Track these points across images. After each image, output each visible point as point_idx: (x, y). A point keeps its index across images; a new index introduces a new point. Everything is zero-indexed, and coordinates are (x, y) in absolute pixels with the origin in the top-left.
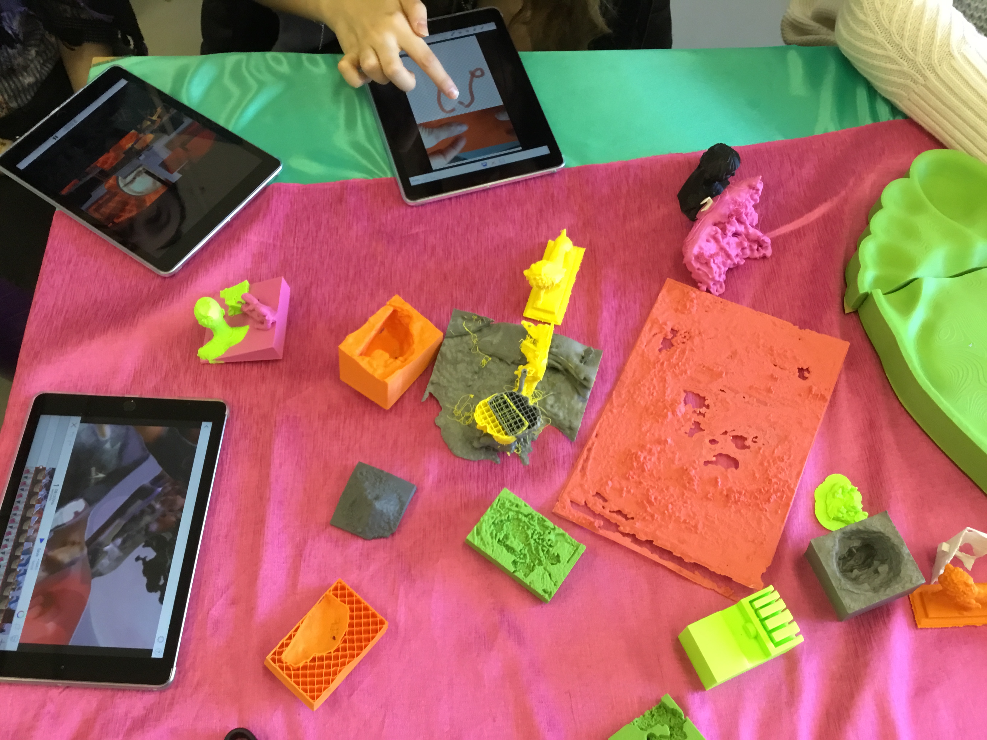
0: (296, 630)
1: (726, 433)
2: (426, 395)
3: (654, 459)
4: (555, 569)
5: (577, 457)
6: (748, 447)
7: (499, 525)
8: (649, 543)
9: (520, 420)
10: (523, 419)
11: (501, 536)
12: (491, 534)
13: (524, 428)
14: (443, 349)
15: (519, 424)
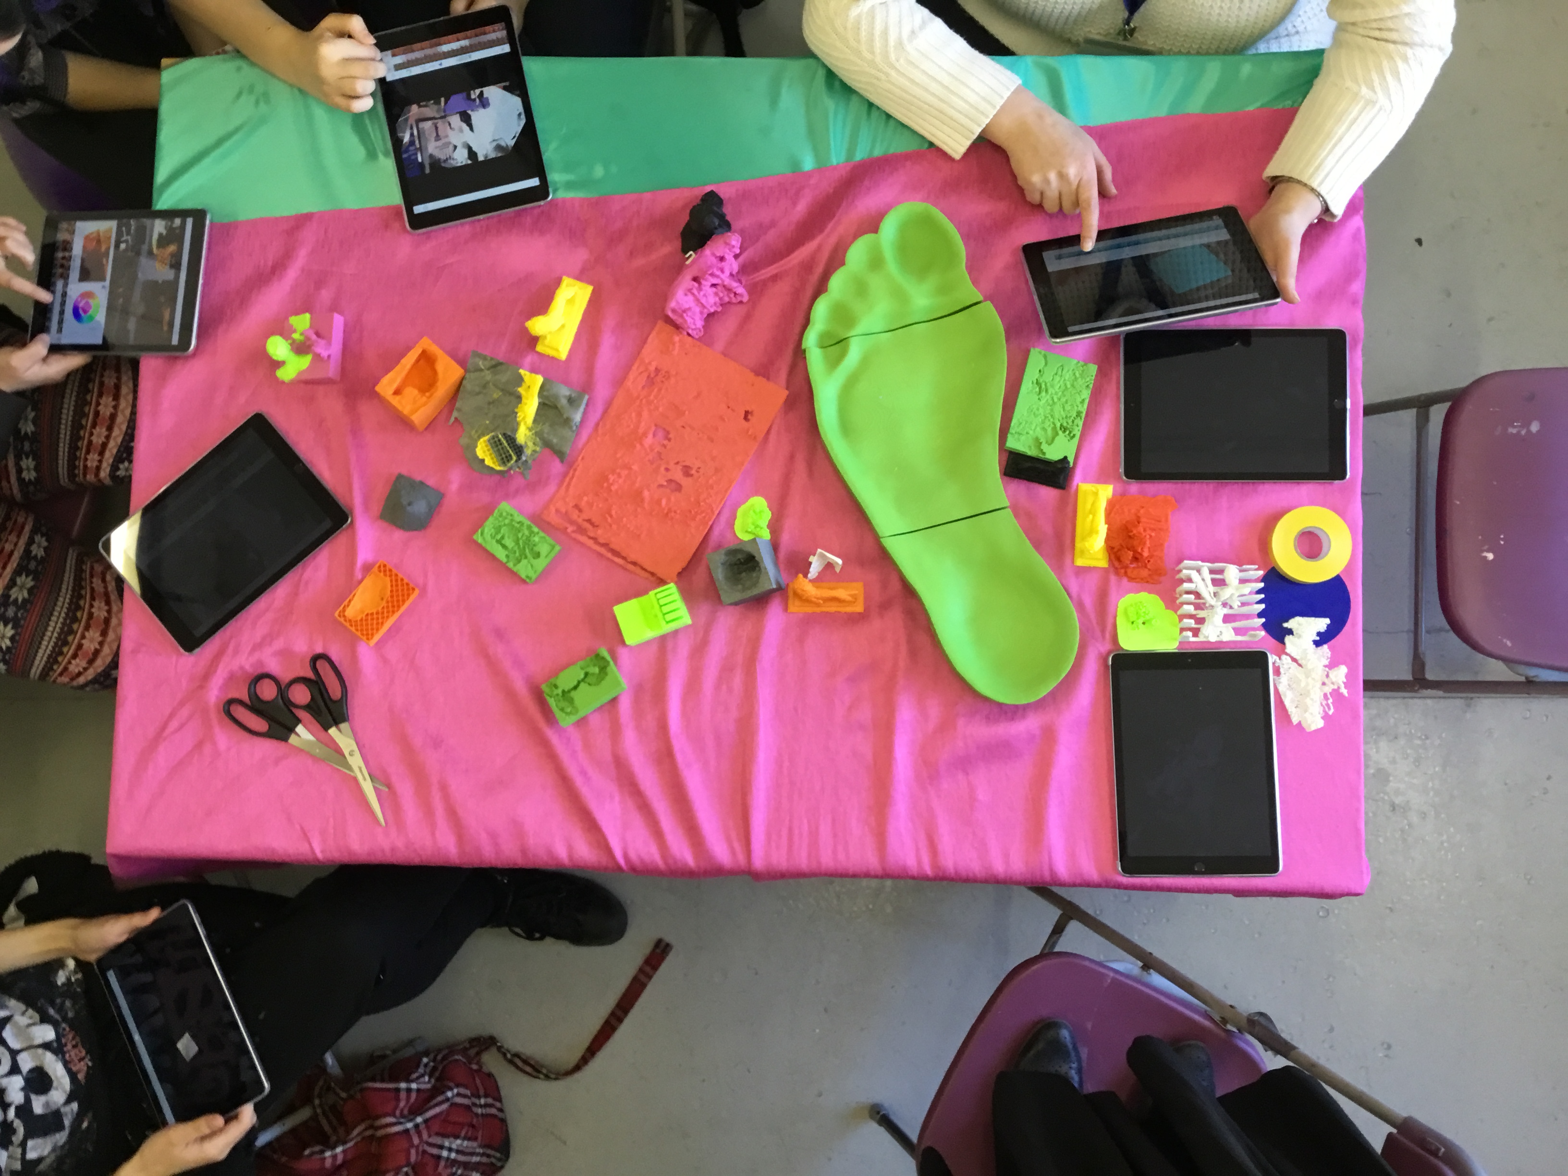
0: (354, 595)
1: (677, 463)
2: (452, 419)
3: (621, 481)
4: (535, 562)
5: (565, 475)
6: (692, 475)
7: (498, 529)
8: (605, 545)
9: (510, 456)
10: (512, 454)
11: (499, 537)
12: (491, 535)
13: (512, 462)
14: (464, 382)
15: (509, 458)
